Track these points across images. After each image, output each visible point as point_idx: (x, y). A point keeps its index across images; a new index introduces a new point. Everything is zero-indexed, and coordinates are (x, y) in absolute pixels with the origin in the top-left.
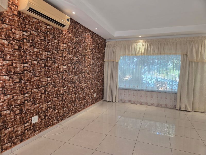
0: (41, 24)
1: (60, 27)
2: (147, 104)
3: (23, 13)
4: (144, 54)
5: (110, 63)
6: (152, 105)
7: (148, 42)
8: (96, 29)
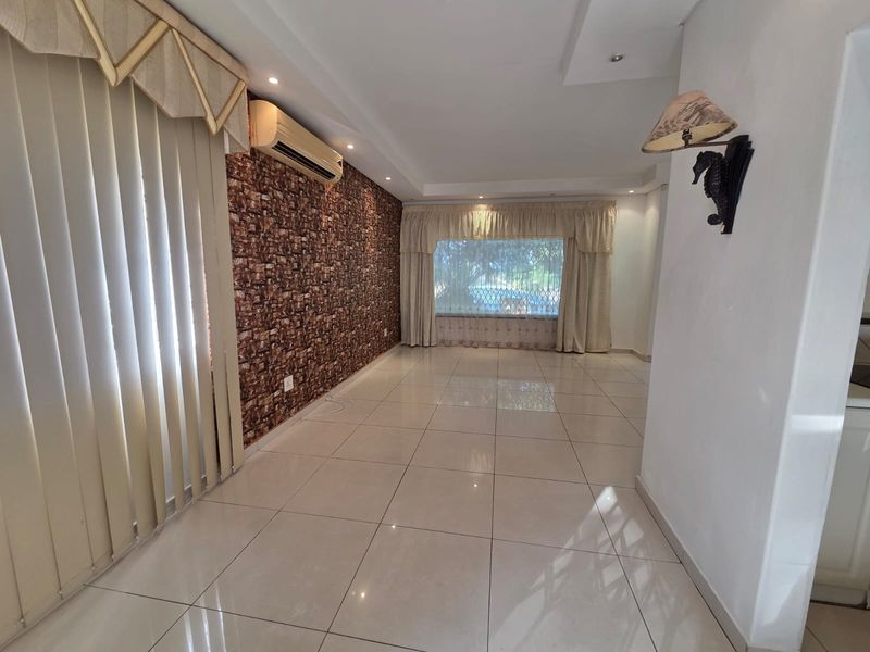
0: (288, 174)
1: (320, 178)
2: (498, 346)
3: (259, 152)
4: (490, 235)
5: (414, 258)
6: (509, 346)
7: (497, 210)
8: (388, 179)
